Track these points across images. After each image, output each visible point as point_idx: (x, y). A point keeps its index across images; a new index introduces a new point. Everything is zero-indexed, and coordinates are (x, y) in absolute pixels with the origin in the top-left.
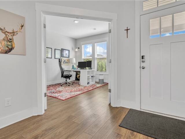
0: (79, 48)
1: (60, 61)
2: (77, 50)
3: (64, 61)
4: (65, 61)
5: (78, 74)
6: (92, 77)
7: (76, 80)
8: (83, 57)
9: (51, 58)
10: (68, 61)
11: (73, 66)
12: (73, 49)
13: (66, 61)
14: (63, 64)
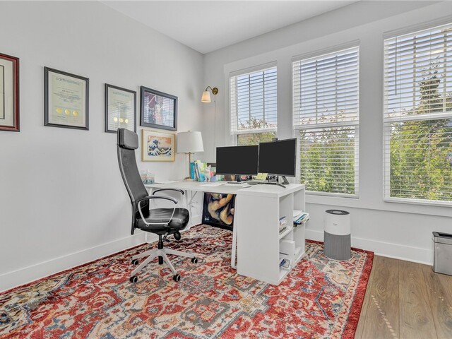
0: (215, 91)
1: (127, 143)
2: (207, 97)
3: (152, 144)
4: (156, 142)
5: (213, 201)
6: (296, 224)
7: (204, 222)
8: (234, 129)
9: (86, 128)
10: (172, 146)
11: (193, 166)
12: (190, 94)
13: (162, 144)
14: (146, 157)
